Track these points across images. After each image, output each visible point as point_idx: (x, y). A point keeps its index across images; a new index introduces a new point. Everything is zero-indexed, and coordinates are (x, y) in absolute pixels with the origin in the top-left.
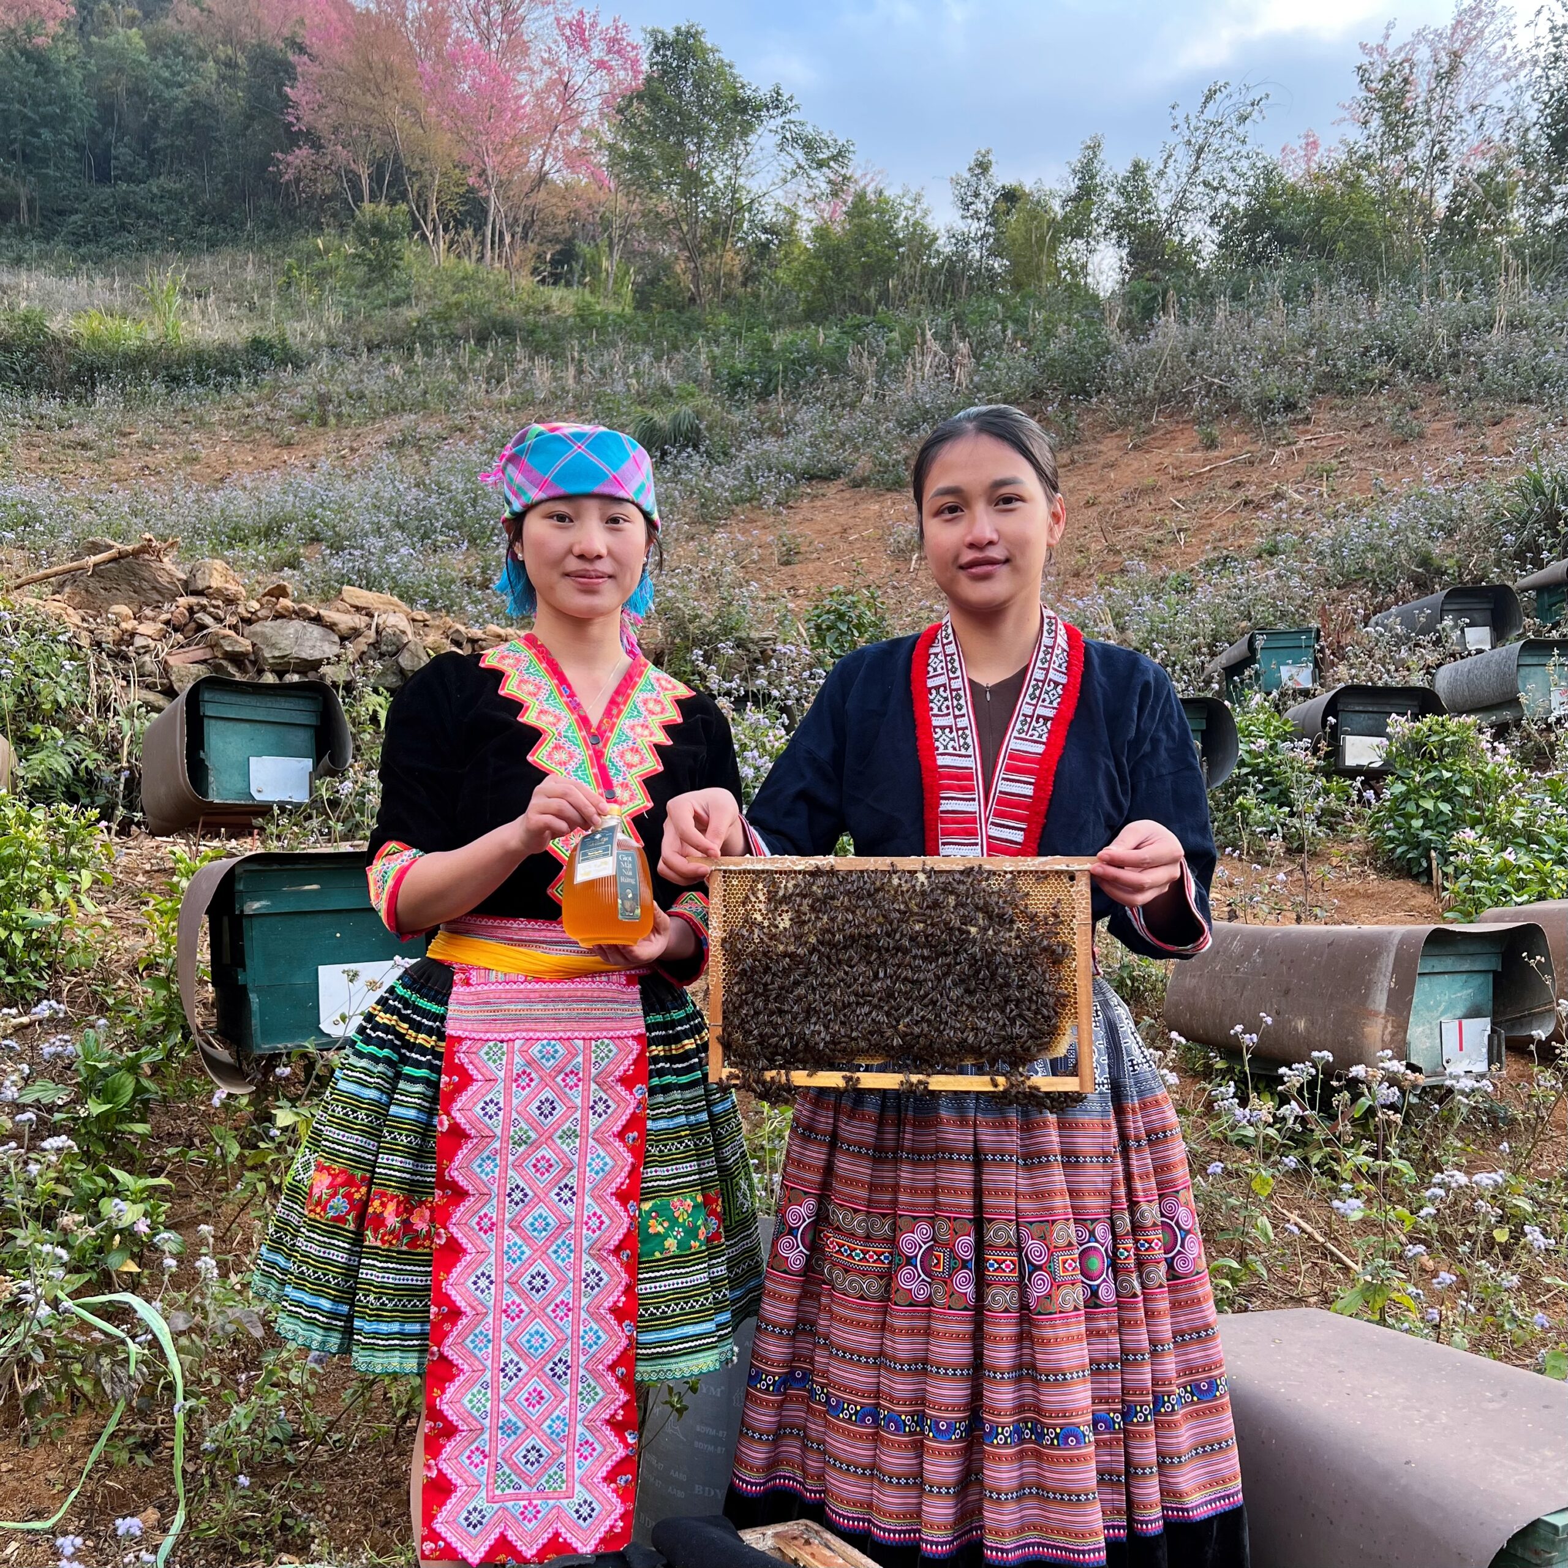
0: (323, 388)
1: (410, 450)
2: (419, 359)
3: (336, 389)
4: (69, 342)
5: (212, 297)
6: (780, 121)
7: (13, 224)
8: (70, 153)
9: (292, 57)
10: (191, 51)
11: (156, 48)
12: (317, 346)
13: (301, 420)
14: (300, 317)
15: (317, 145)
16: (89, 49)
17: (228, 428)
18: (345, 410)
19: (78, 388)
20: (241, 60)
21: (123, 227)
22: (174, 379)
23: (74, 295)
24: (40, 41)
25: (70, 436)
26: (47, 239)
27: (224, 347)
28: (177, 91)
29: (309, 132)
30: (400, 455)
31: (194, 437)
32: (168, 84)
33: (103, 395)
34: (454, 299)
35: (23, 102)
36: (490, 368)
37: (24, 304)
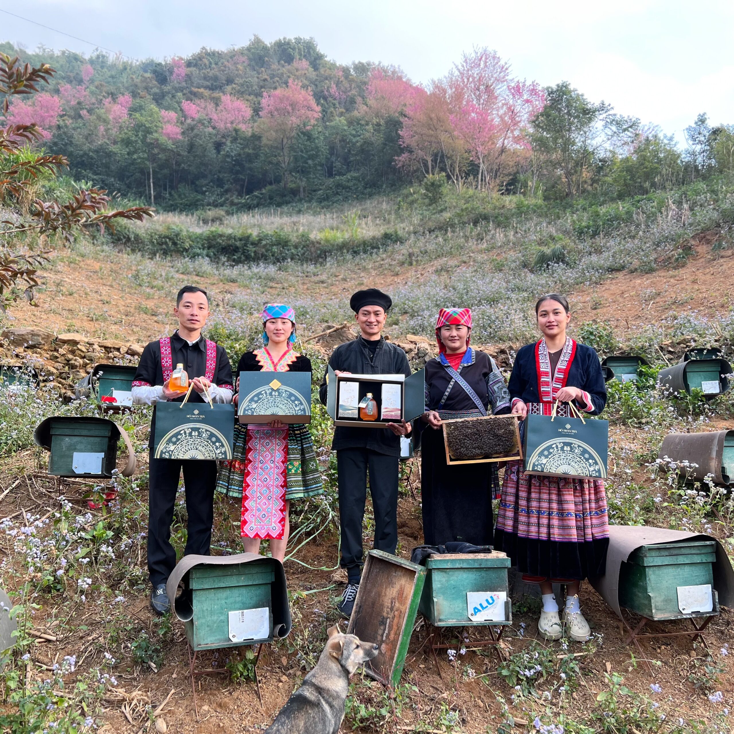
0: (411, 250)
1: (443, 273)
2: (449, 234)
3: (416, 250)
4: (318, 242)
5: (370, 217)
6: (604, 115)
7: (298, 197)
8: (319, 168)
9: (402, 119)
10: (363, 122)
11: (350, 123)
12: (409, 233)
13: (402, 264)
14: (402, 221)
15: (411, 152)
16: (326, 127)
17: (375, 270)
18: (419, 258)
19: (320, 260)
20: (382, 122)
21: (337, 193)
22: (355, 252)
23: (319, 223)
24: (308, 128)
25: (316, 279)
26: (310, 201)
27: (374, 238)
28: (358, 138)
29: (408, 147)
30: (439, 275)
31: (362, 274)
32: (354, 136)
33: (330, 262)
34: (464, 207)
35: (302, 151)
36: (479, 234)
37: (301, 228)
